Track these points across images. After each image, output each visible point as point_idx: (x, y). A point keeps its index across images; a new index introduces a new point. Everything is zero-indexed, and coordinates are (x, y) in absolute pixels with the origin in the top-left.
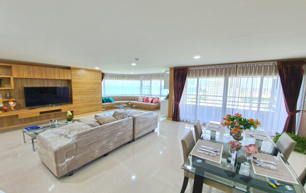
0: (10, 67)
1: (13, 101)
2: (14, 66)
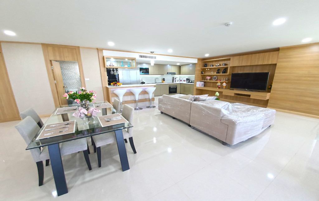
1: (226, 83)
2: (231, 58)
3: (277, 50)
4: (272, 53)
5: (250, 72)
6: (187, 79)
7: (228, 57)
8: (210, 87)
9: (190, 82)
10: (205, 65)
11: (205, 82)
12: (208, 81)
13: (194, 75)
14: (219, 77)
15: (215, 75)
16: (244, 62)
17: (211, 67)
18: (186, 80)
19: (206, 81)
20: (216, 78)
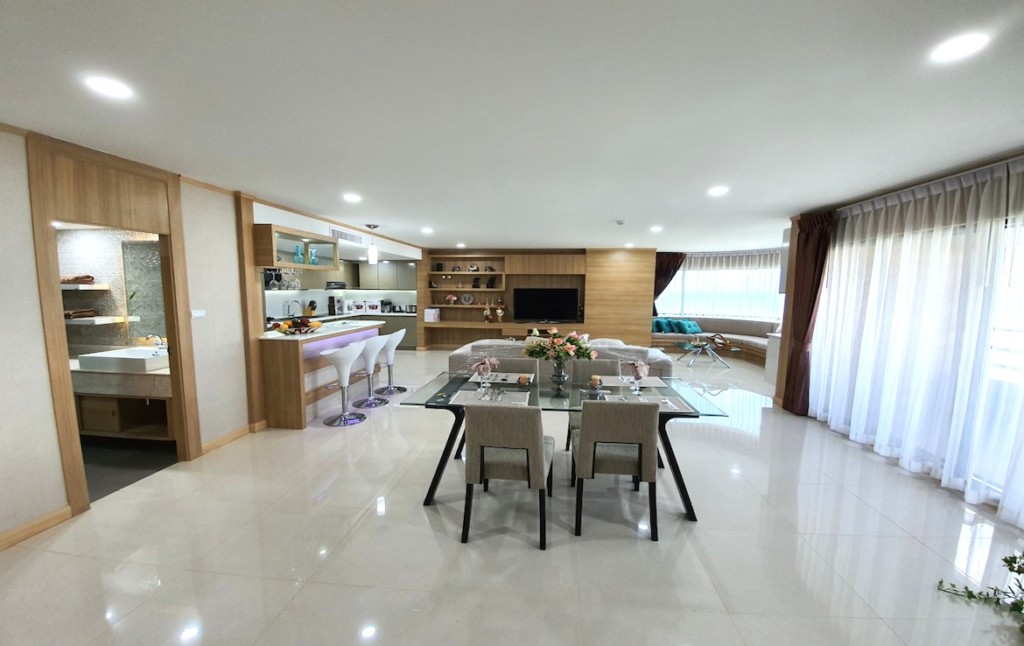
0: (503, 259)
1: (502, 309)
2: (507, 257)
3: (583, 252)
4: (576, 256)
5: (542, 287)
6: (384, 304)
7: (499, 255)
8: (456, 320)
9: (398, 309)
10: (439, 267)
11: (441, 309)
12: (452, 305)
13: (415, 292)
14: (477, 297)
15: (466, 292)
16: (533, 268)
17: (456, 273)
18: (379, 304)
19: (444, 306)
20: (469, 299)
